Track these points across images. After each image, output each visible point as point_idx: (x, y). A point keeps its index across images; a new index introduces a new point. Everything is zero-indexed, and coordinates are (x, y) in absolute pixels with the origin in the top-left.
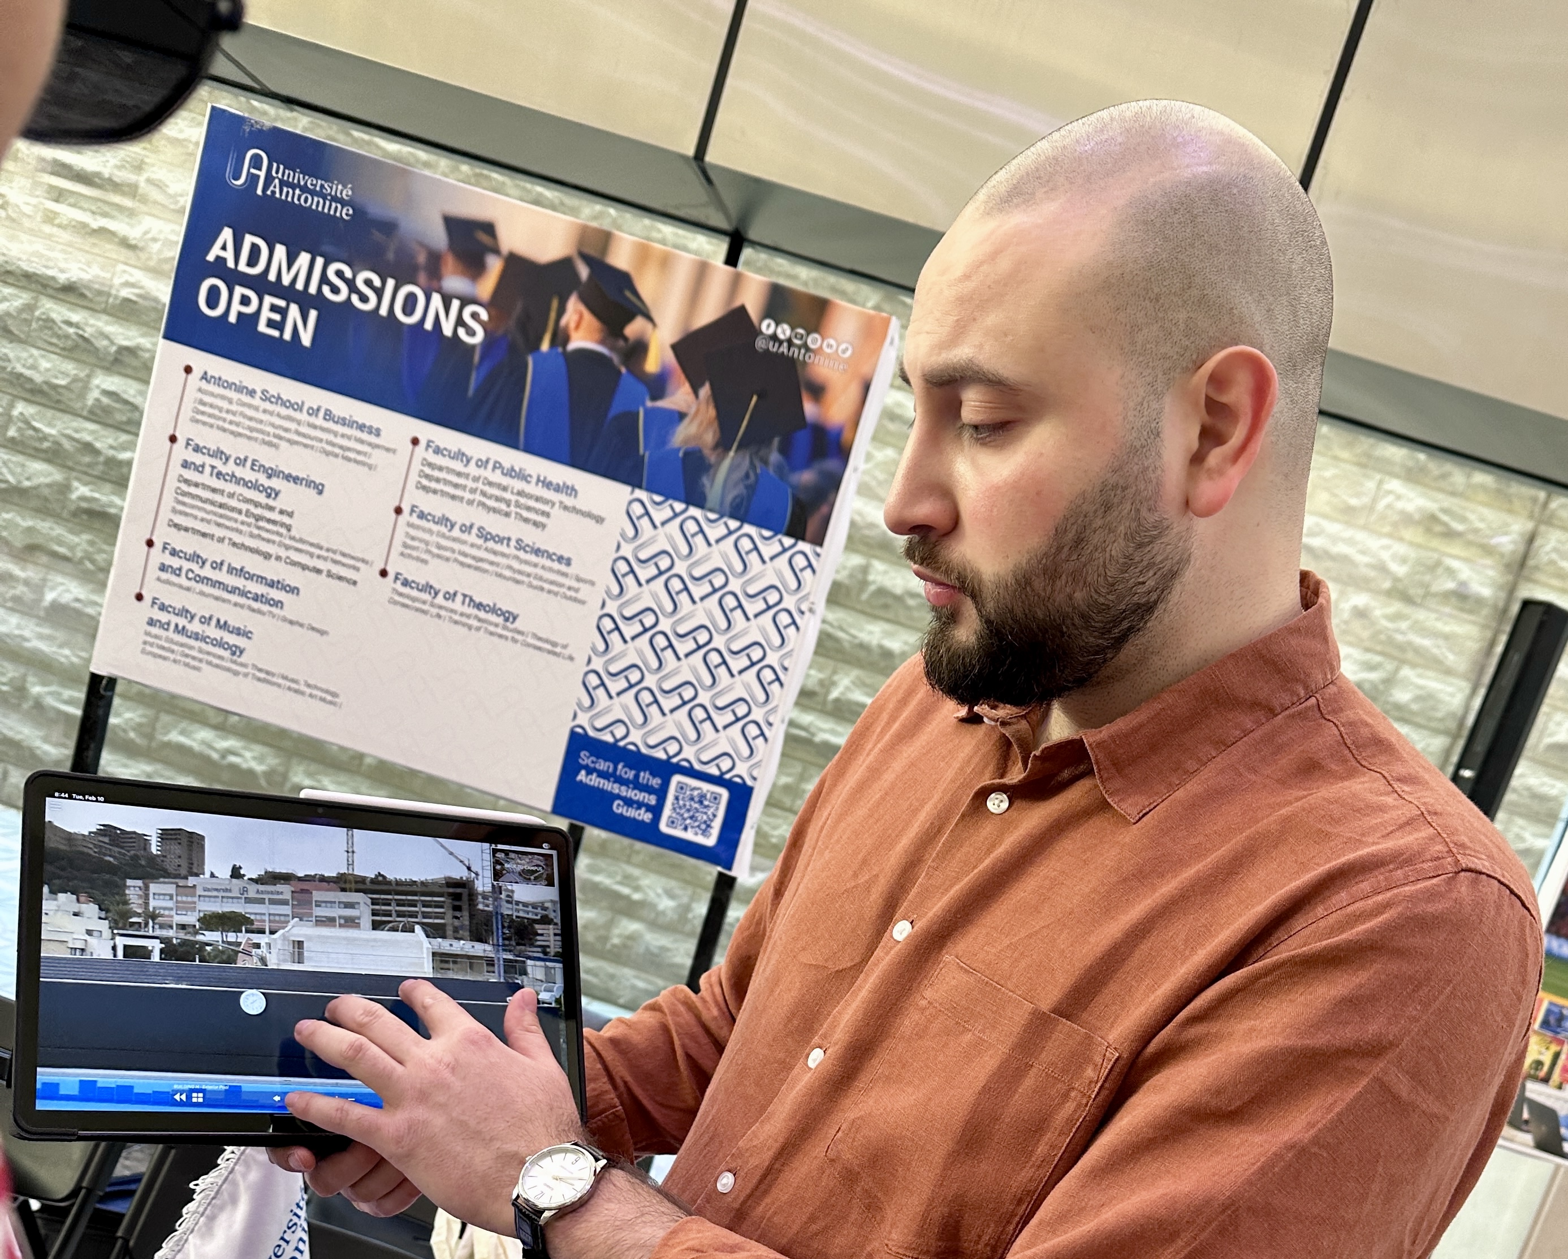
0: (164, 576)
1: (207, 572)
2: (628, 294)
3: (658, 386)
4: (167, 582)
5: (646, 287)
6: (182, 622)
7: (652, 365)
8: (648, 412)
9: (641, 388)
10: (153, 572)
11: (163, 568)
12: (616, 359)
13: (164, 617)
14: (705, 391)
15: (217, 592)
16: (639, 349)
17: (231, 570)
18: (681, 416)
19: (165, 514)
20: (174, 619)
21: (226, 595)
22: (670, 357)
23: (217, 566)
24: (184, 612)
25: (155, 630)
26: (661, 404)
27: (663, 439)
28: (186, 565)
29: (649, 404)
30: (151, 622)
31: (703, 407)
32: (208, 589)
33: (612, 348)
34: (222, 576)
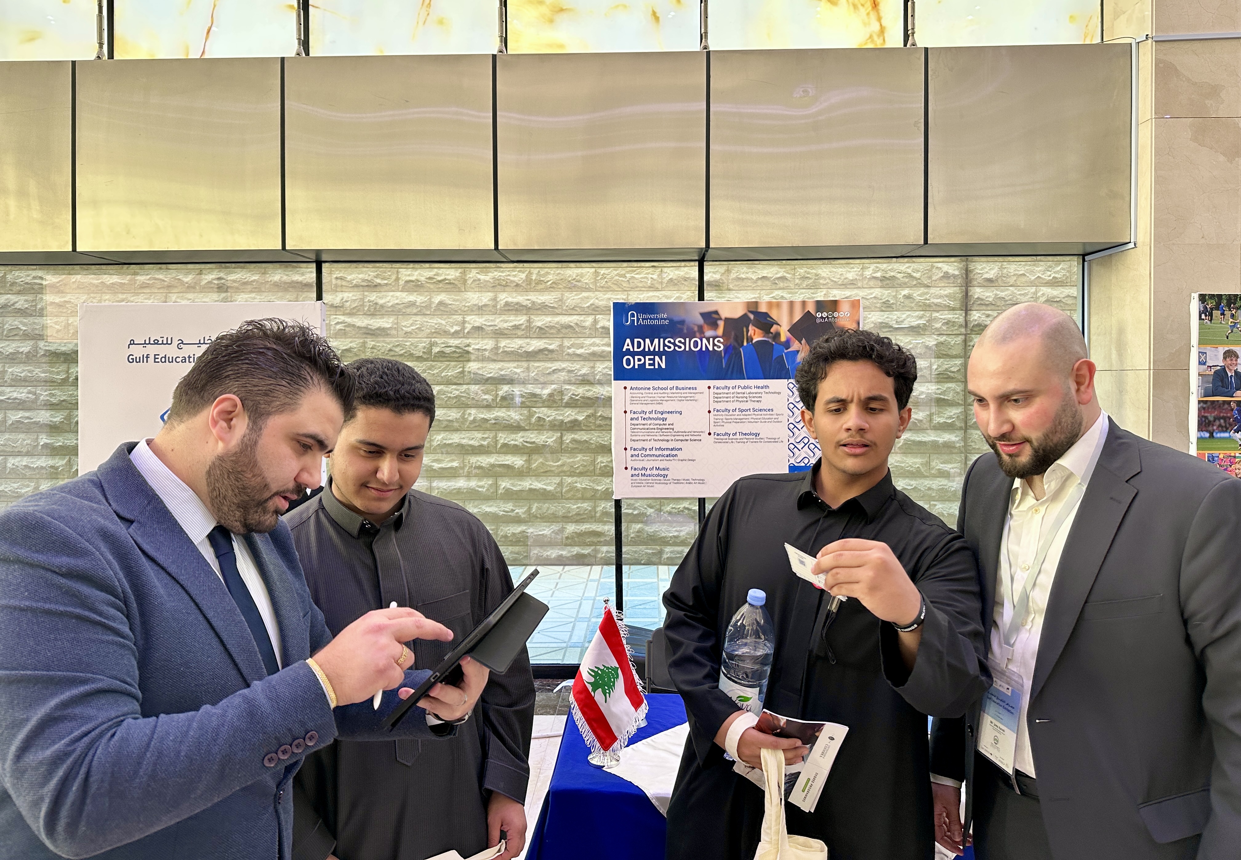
0: (633, 458)
1: (648, 452)
2: (768, 319)
3: (787, 344)
4: (635, 460)
5: (774, 315)
6: (643, 472)
7: (783, 339)
8: (785, 354)
9: (781, 347)
10: (629, 458)
11: (632, 456)
12: (770, 341)
13: (636, 472)
14: (803, 341)
15: (653, 458)
16: (778, 335)
17: (656, 449)
18: (798, 351)
19: (629, 438)
20: (640, 472)
21: (656, 458)
22: (789, 334)
23: (651, 449)
24: (643, 468)
25: (634, 478)
26: (789, 350)
27: (794, 360)
28: (640, 452)
29: (786, 351)
30: (632, 476)
31: (804, 346)
32: (650, 458)
33: (768, 338)
34: (654, 452)
